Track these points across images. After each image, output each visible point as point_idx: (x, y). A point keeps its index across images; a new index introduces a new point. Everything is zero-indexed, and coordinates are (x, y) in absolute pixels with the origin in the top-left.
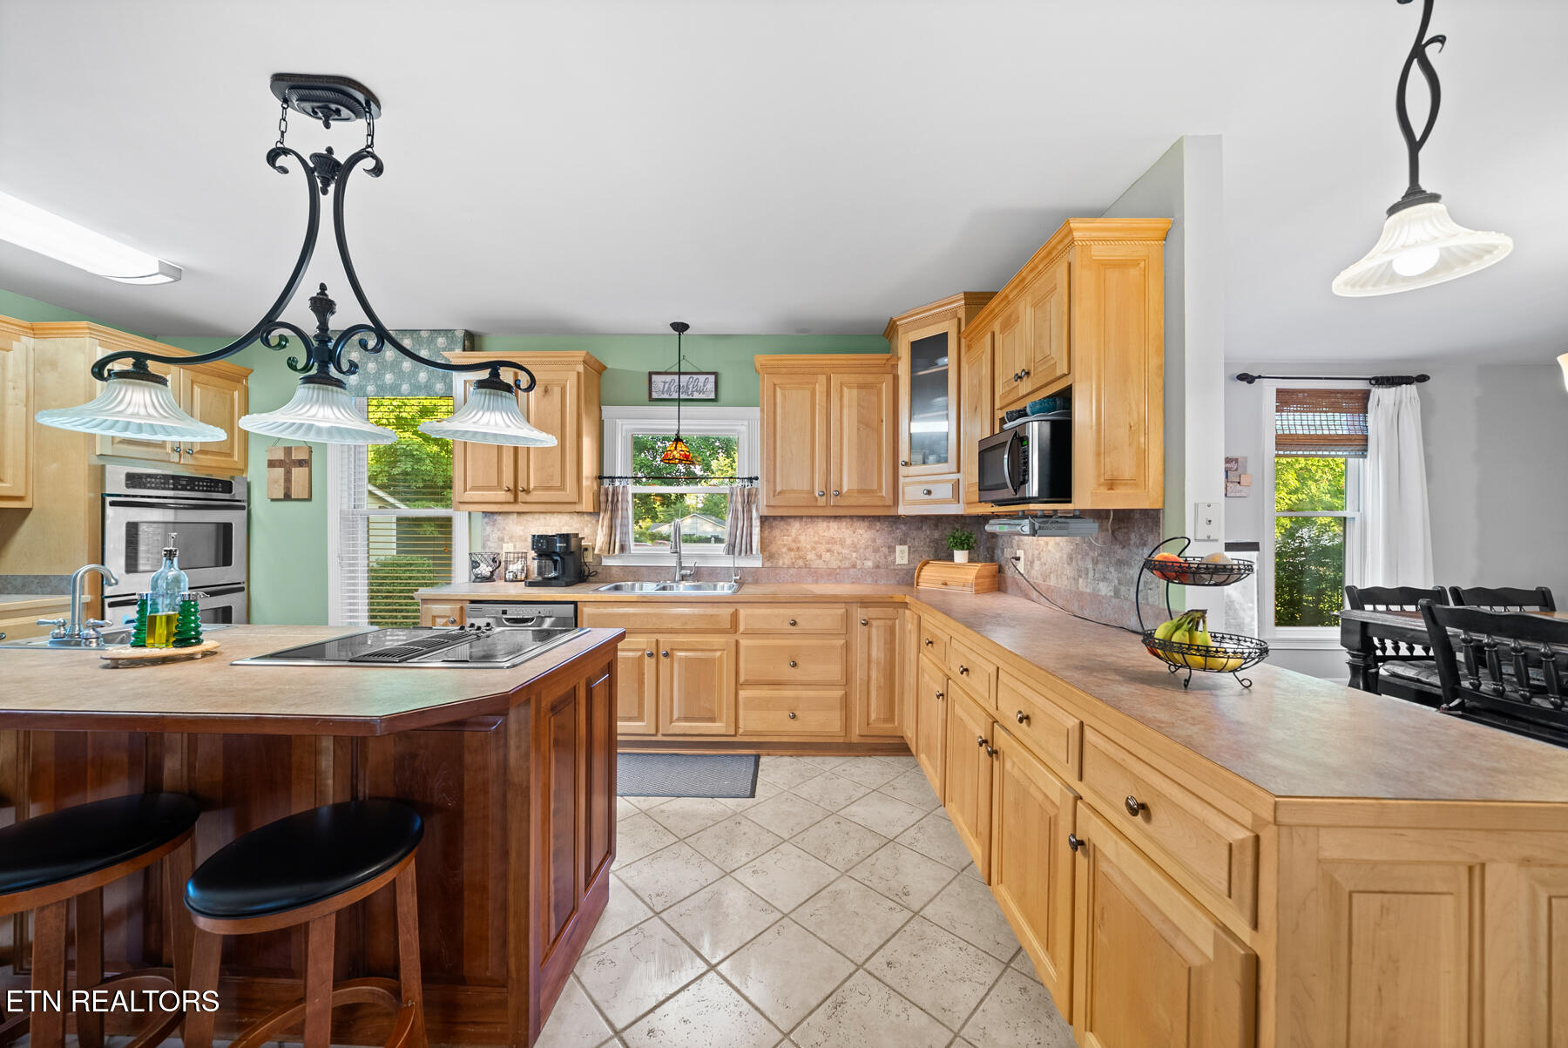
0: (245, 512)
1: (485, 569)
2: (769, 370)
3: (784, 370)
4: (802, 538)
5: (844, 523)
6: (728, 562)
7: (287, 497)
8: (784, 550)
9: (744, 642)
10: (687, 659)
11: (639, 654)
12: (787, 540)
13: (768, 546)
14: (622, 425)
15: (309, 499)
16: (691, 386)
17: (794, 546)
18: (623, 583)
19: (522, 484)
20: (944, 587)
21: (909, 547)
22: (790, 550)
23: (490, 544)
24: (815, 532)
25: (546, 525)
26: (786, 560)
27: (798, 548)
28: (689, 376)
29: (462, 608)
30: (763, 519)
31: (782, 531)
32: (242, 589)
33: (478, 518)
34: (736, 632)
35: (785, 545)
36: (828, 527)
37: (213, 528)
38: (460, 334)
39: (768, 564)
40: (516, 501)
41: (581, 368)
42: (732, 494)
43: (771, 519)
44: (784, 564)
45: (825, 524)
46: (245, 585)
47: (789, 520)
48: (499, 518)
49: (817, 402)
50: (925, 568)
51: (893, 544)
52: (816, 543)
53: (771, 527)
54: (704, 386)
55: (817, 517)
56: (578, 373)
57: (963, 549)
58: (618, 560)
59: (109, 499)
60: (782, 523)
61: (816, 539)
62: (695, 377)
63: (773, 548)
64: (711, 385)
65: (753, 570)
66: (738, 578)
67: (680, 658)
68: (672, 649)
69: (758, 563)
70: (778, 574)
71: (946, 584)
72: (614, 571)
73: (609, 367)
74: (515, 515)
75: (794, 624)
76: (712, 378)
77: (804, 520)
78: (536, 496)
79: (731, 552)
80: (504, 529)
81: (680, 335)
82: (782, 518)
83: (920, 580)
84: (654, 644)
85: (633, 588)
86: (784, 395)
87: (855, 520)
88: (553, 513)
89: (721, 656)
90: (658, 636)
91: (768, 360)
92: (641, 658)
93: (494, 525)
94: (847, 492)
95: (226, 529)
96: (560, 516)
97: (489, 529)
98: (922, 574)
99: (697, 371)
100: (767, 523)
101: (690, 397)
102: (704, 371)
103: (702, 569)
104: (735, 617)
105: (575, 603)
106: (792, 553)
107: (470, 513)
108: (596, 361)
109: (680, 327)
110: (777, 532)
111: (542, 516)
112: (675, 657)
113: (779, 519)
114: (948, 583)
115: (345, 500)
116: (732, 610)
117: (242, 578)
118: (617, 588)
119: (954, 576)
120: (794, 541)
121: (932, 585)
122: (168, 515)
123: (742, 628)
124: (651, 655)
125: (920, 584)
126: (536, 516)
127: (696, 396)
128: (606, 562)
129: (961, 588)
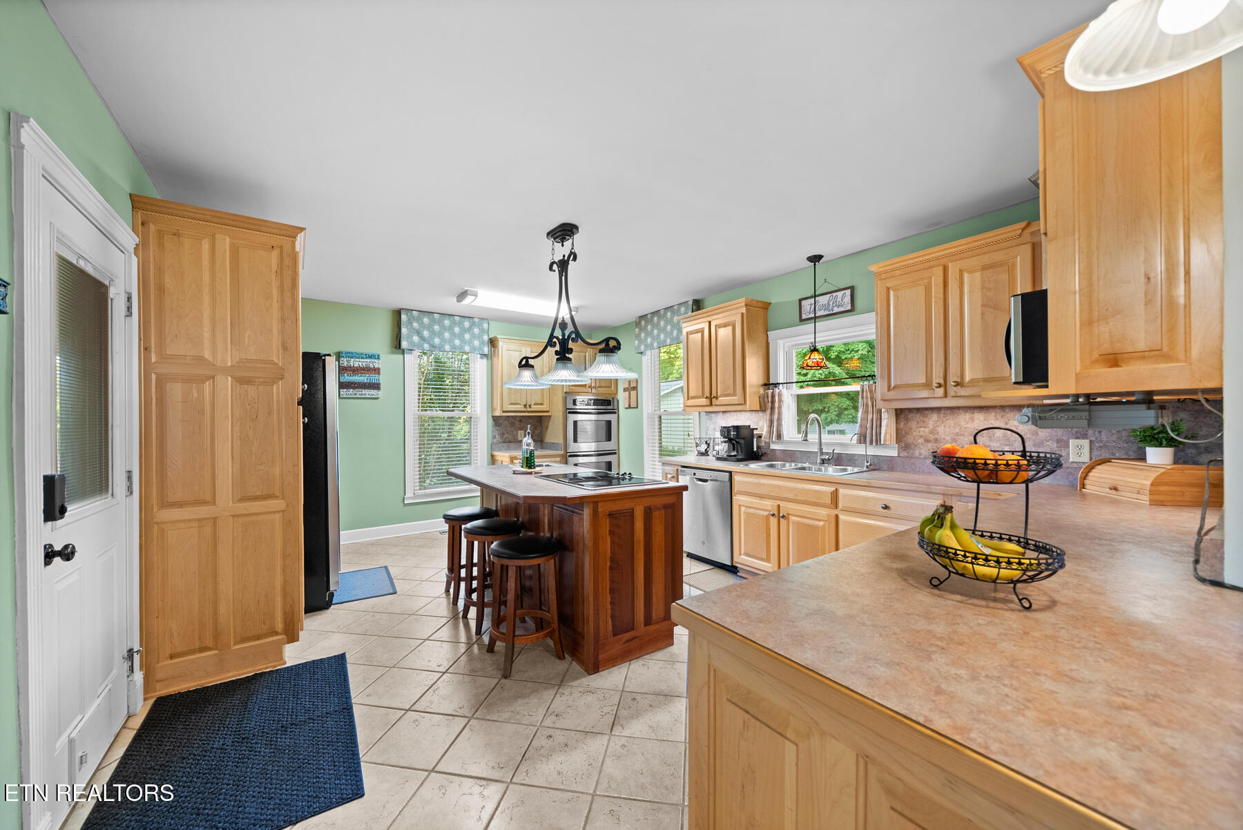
0: (616, 415)
1: (703, 448)
2: (883, 276)
3: (898, 272)
4: (941, 429)
5: (993, 414)
6: (860, 450)
7: (630, 407)
8: (921, 441)
9: (842, 517)
10: (798, 523)
11: (767, 513)
12: (924, 431)
13: (904, 437)
14: (784, 343)
15: (637, 407)
16: (831, 303)
17: (932, 437)
18: (776, 463)
19: (714, 394)
20: (1113, 492)
21: (1091, 441)
22: (927, 441)
23: (709, 432)
24: (955, 424)
25: (738, 420)
26: (922, 451)
27: (936, 440)
28: (829, 295)
29: (677, 470)
30: (899, 412)
31: (918, 422)
32: (615, 453)
33: (703, 414)
34: (836, 508)
35: (921, 436)
36: (973, 419)
37: (604, 423)
38: (690, 303)
39: (903, 454)
40: (711, 404)
41: (744, 310)
42: (863, 391)
43: (907, 412)
44: (920, 455)
45: (968, 416)
46: (617, 452)
47: (926, 412)
48: (713, 415)
49: (933, 295)
50: (1099, 467)
51: (1065, 438)
52: (957, 434)
53: (907, 420)
54: (842, 300)
55: (958, 408)
56: (742, 314)
57: (1160, 445)
58: (780, 446)
59: (568, 411)
60: (918, 416)
61: (957, 430)
62: (834, 294)
63: (909, 439)
64: (848, 299)
65: (888, 459)
66: (868, 464)
67: (794, 522)
68: (788, 514)
69: (894, 453)
70: (913, 463)
71: (1116, 489)
72: (777, 453)
73: (773, 301)
74: (721, 413)
75: (886, 507)
76: (848, 292)
77: (943, 412)
78: (722, 400)
79: (862, 441)
80: (716, 422)
81: (815, 265)
82: (918, 410)
83: (1087, 482)
84: (776, 508)
85: (784, 466)
86: (897, 297)
87: (1007, 410)
88: (740, 411)
89: (824, 525)
90: (779, 502)
91: (882, 267)
92: (767, 517)
93: (711, 420)
94: (969, 382)
95: (609, 423)
96: (745, 413)
97: (708, 422)
98: (1091, 474)
99: (837, 289)
100: (902, 416)
101: (831, 312)
102: (841, 288)
103: (843, 455)
104: (835, 496)
105: (730, 473)
106: (929, 445)
107: (699, 413)
108: (758, 301)
109: (815, 259)
110: (913, 424)
111: (735, 413)
112: (790, 520)
113: (915, 411)
114: (1119, 488)
115: (650, 407)
116: (833, 489)
117: (616, 448)
118: (772, 466)
119: (1128, 479)
120: (932, 432)
121: (1098, 489)
122: (593, 417)
123: (840, 506)
124: (773, 515)
125: (1087, 487)
126: (732, 414)
127: (836, 310)
128: (773, 447)
129: (1135, 496)
